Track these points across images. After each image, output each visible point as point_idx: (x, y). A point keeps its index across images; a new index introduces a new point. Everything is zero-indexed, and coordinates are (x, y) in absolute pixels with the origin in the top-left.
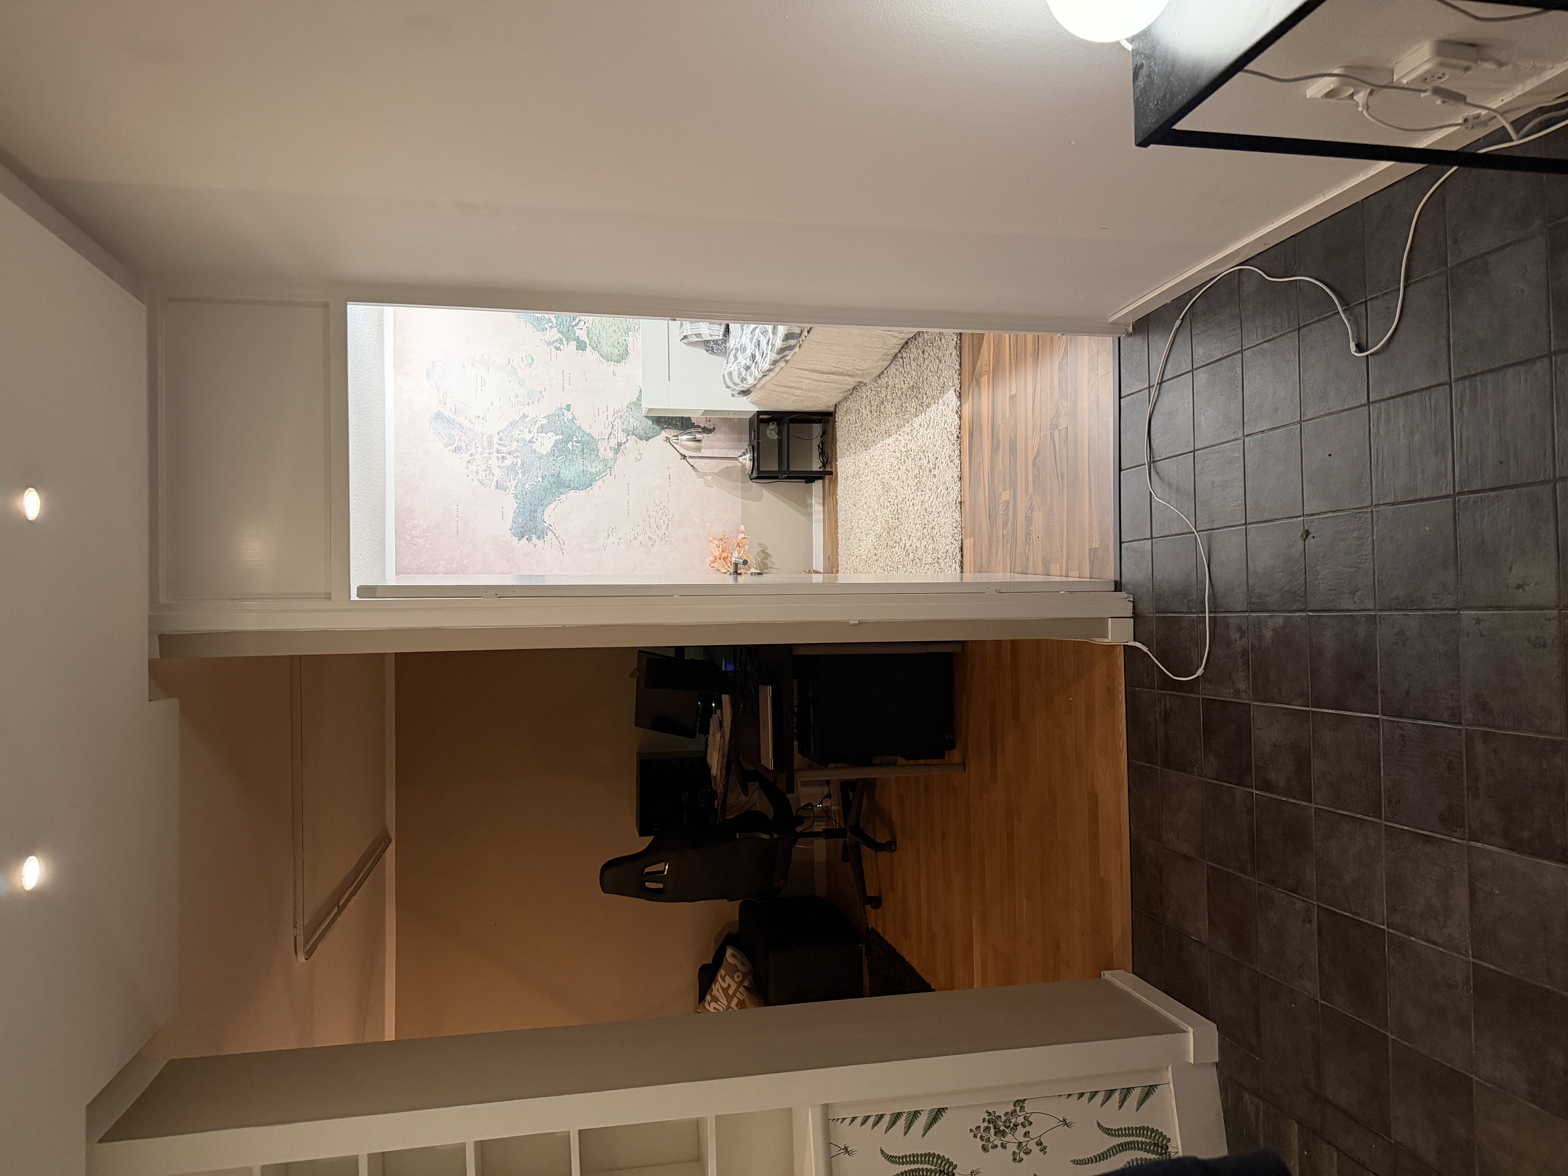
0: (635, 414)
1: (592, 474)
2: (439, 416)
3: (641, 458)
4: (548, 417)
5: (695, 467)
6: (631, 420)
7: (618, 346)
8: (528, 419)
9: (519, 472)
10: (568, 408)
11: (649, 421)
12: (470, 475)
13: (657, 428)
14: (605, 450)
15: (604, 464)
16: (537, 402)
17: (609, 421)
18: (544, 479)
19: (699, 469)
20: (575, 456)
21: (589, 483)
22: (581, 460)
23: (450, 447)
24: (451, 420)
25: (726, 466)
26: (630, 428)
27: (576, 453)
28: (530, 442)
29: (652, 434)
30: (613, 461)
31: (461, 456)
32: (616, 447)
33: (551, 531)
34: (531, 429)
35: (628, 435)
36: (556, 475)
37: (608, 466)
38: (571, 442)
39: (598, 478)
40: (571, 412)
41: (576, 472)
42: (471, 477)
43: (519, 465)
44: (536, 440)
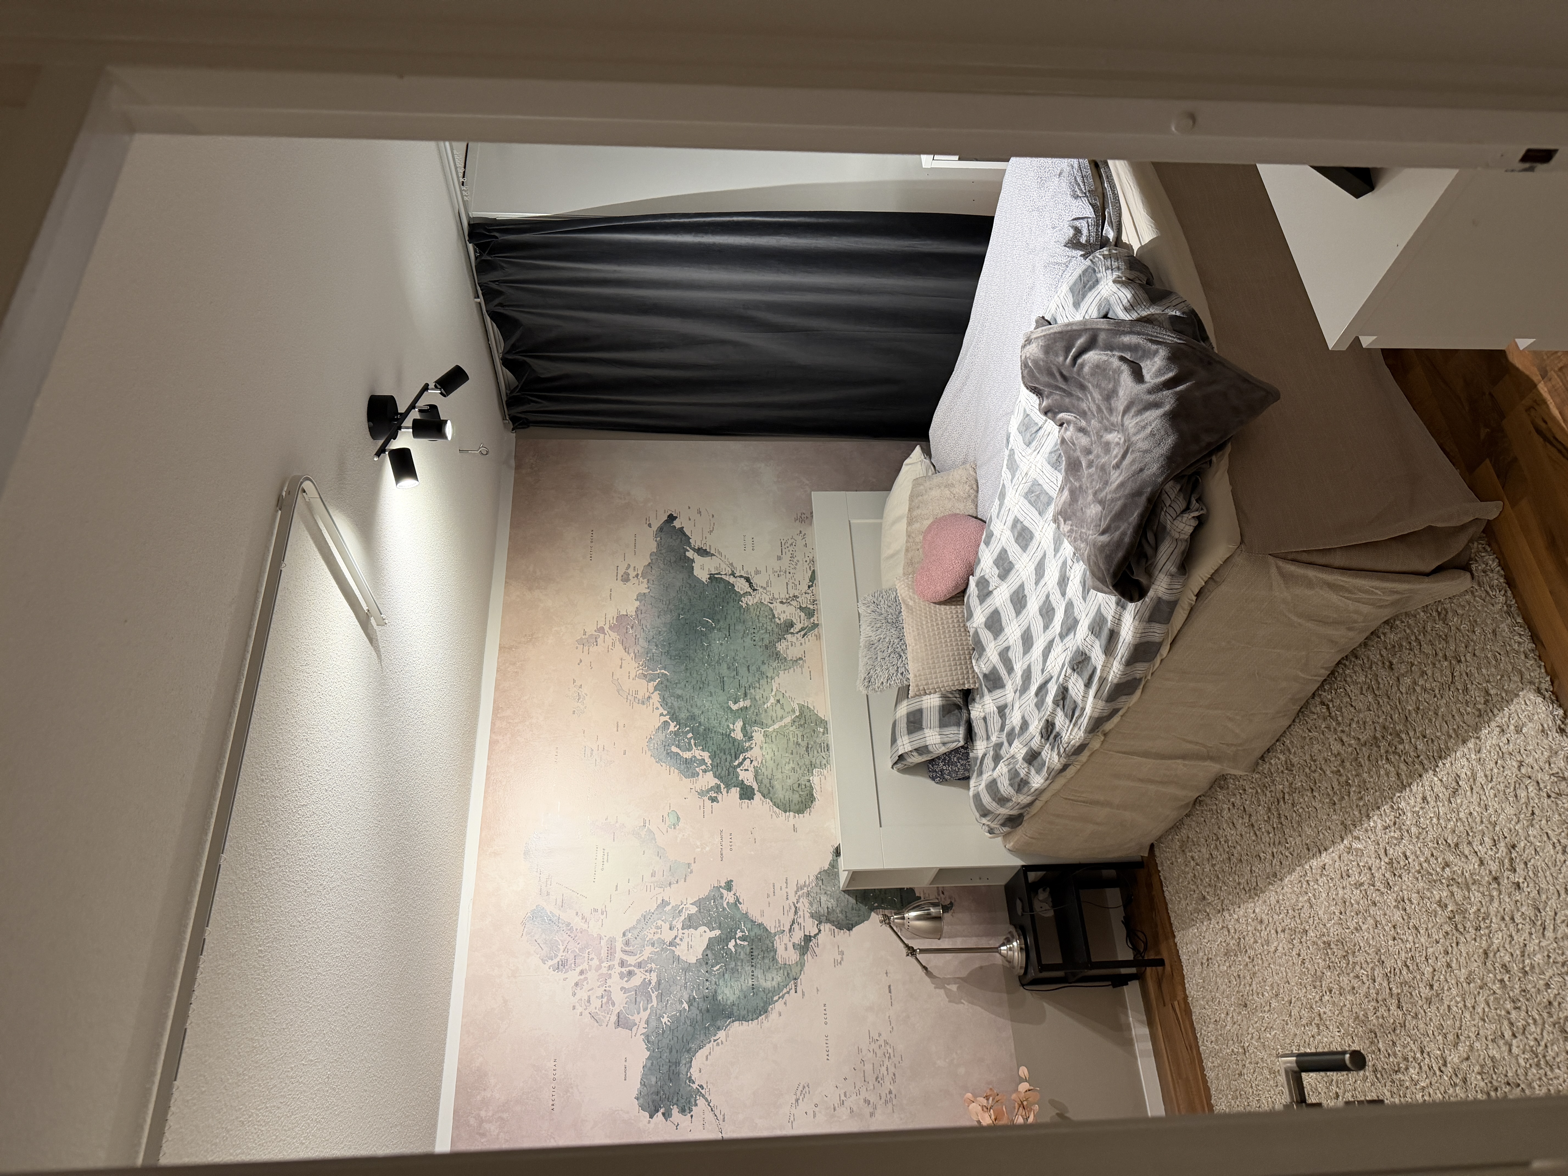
0: (829, 888)
1: (767, 992)
2: (536, 915)
3: (842, 959)
4: (699, 903)
5: (929, 969)
6: (824, 898)
7: (799, 789)
8: (669, 907)
9: (654, 996)
10: (729, 886)
11: (850, 899)
12: (578, 1006)
13: (864, 908)
14: (786, 949)
15: (786, 974)
16: (683, 880)
17: (790, 901)
18: (692, 1005)
19: (935, 973)
20: (739, 964)
21: (763, 1007)
22: (748, 969)
23: (550, 963)
24: (554, 919)
25: (977, 965)
26: (823, 910)
27: (742, 957)
28: (671, 944)
29: (857, 919)
30: (799, 968)
31: (565, 976)
32: (803, 944)
33: (703, 1096)
34: (674, 923)
35: (820, 923)
36: (710, 998)
37: (792, 976)
38: (733, 940)
39: (776, 998)
40: (732, 892)
41: (742, 990)
42: (579, 1009)
43: (653, 983)
44: (681, 940)
